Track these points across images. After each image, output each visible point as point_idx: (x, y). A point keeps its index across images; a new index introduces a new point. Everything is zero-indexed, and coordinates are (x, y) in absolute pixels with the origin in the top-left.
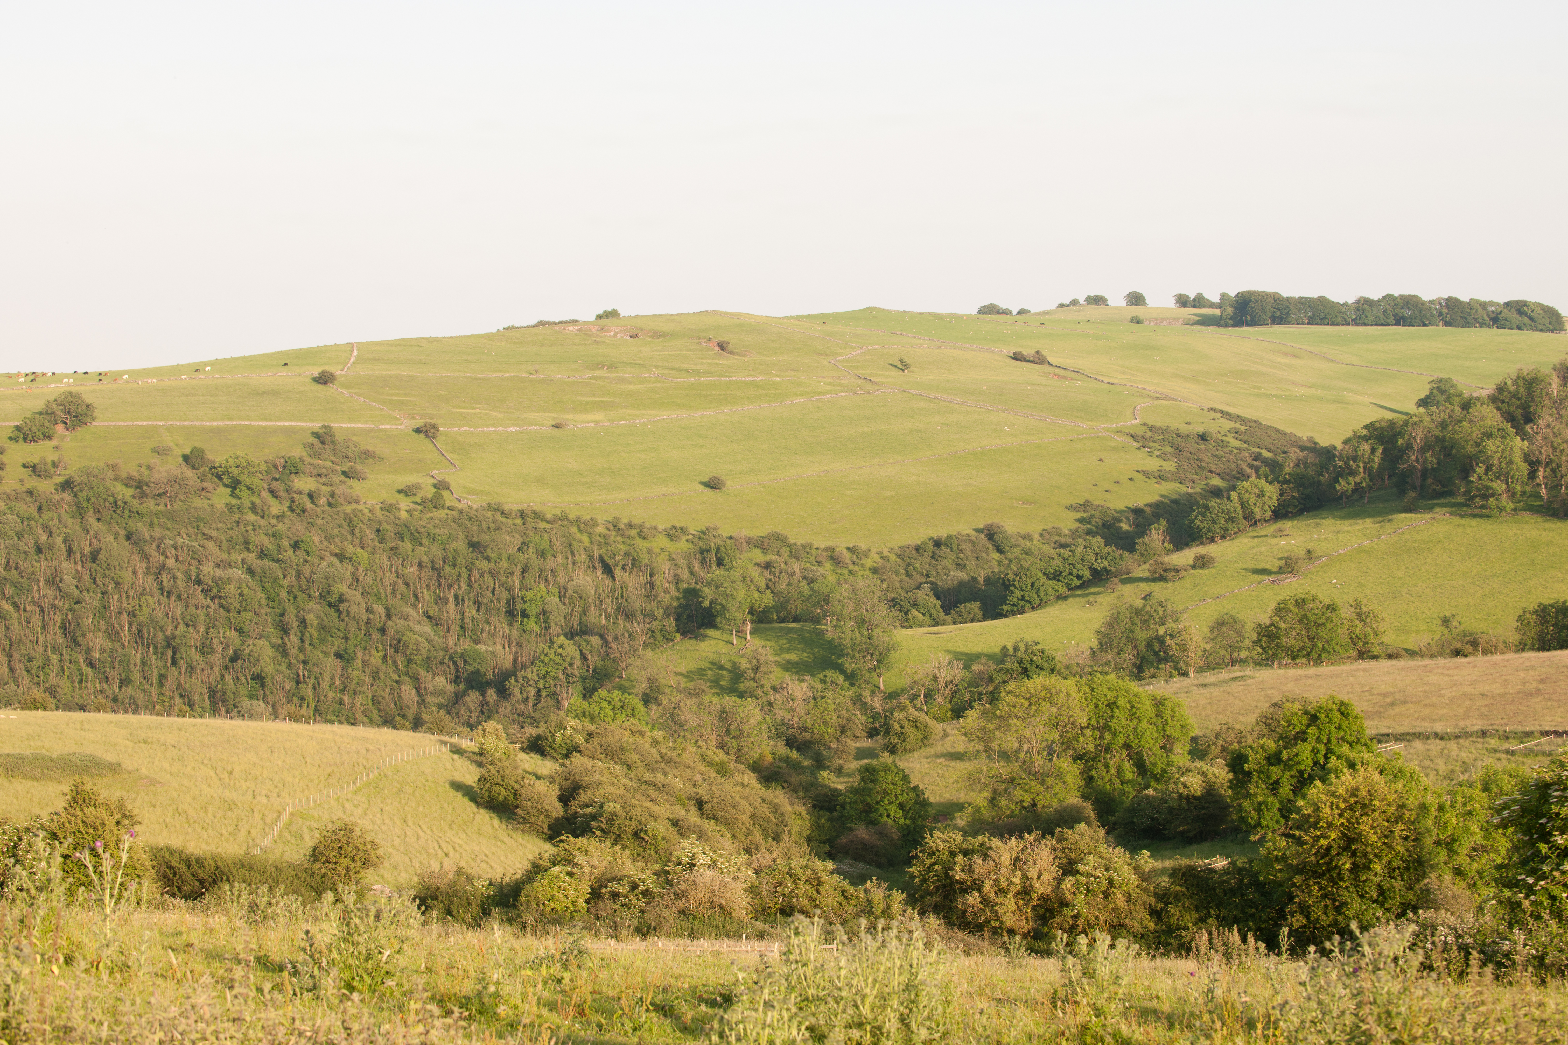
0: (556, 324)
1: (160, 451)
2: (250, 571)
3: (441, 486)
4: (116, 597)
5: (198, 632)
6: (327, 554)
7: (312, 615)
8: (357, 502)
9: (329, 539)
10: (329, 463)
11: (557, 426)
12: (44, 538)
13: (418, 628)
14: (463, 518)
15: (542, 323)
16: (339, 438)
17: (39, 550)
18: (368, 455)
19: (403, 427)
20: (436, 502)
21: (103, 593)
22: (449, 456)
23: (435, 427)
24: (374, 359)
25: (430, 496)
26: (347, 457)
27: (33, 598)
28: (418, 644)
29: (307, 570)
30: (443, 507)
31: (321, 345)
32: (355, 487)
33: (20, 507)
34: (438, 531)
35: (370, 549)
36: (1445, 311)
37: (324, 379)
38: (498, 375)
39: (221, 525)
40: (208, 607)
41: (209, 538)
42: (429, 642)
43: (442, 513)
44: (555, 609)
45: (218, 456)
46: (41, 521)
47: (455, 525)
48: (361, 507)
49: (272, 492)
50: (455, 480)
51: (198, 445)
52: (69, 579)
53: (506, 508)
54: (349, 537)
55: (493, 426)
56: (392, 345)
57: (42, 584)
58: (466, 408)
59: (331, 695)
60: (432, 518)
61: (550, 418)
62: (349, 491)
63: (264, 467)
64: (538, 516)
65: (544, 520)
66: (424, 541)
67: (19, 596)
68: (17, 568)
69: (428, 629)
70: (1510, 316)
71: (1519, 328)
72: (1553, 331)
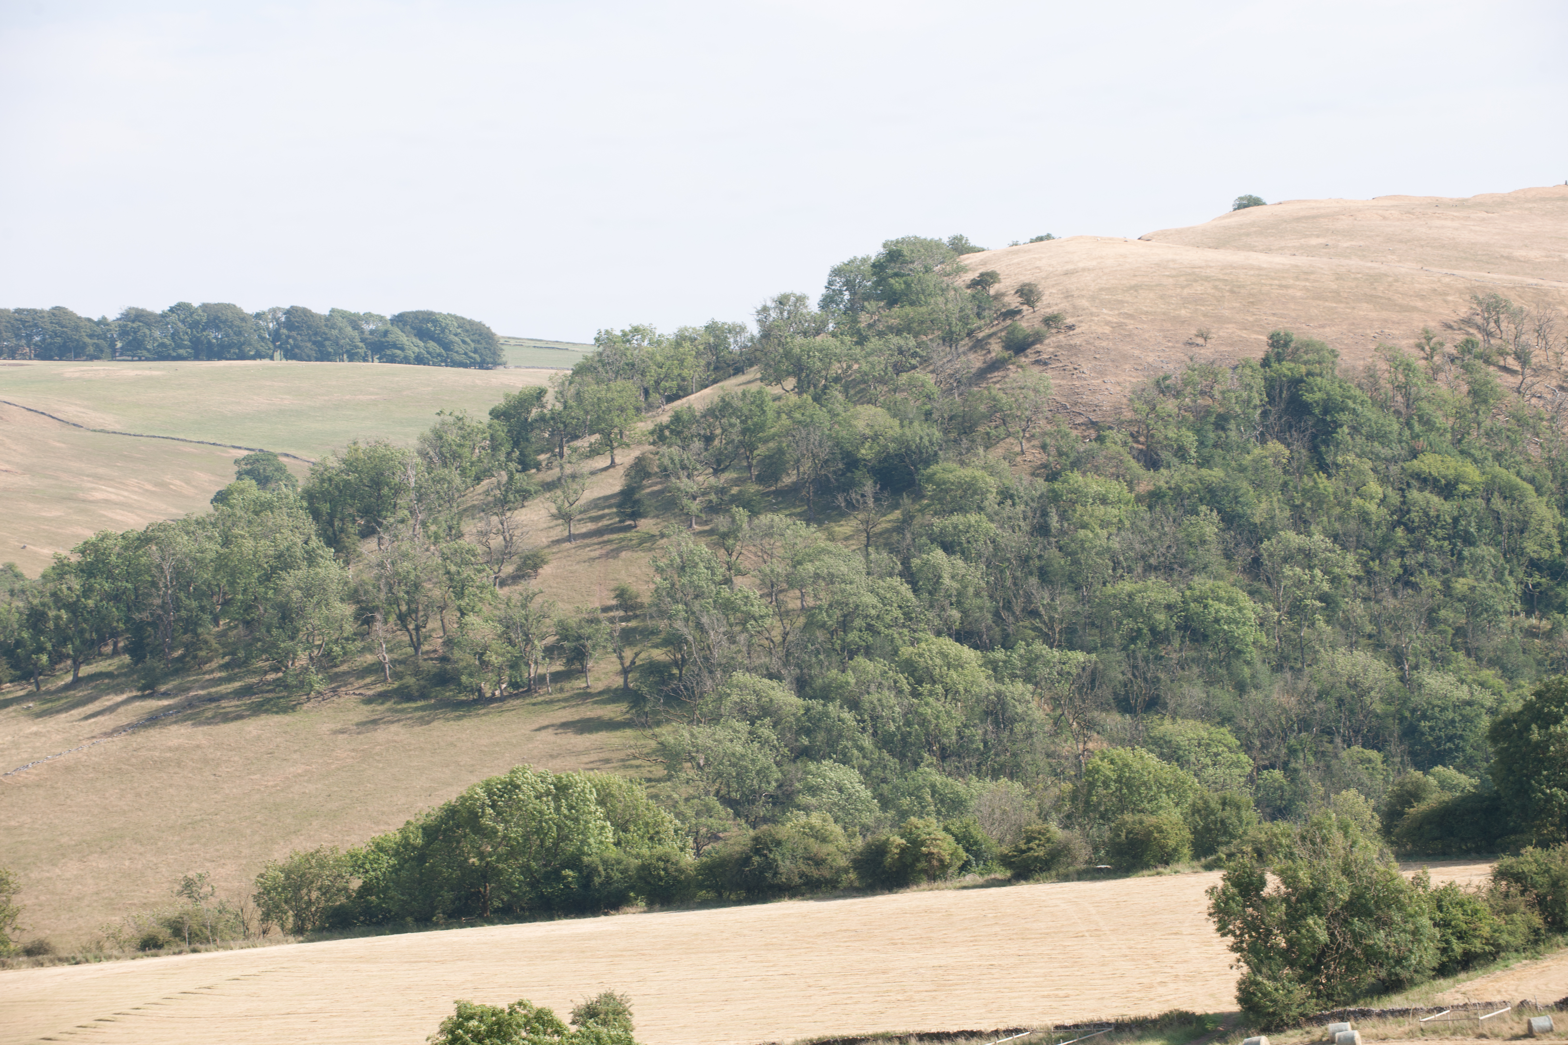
36: (284, 331)
70: (403, 339)
71: (419, 360)
72: (482, 365)
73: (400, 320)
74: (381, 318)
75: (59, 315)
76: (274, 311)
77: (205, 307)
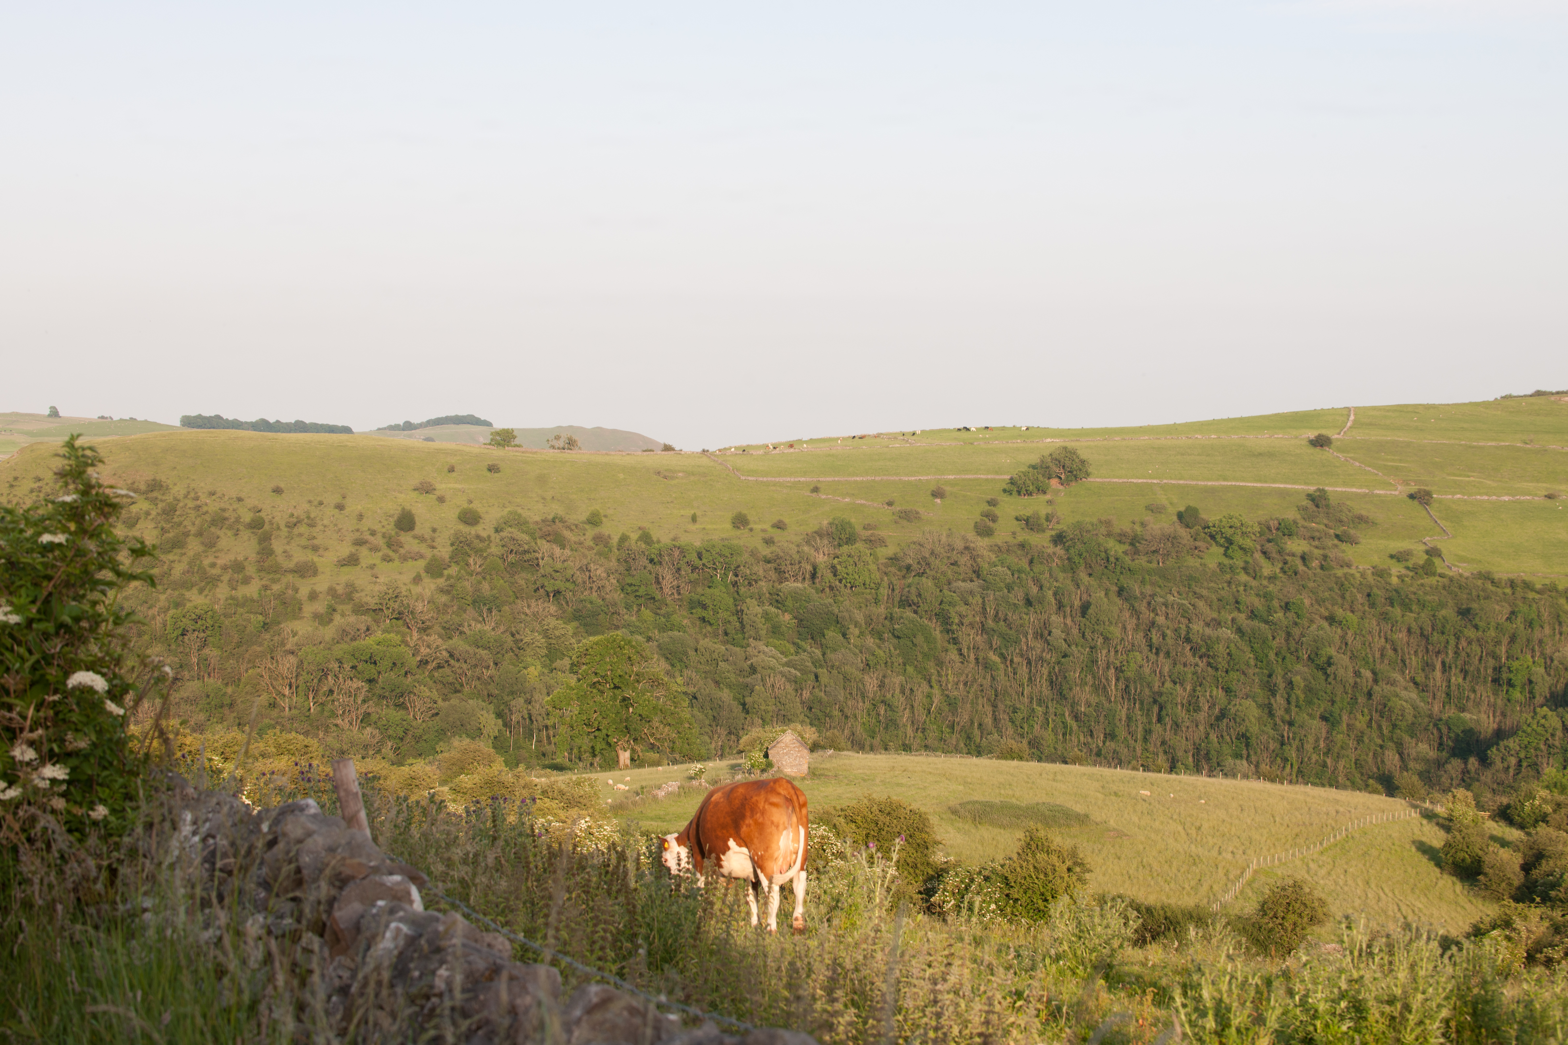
0: (1552, 394)
1: (1154, 509)
2: (1240, 631)
3: (1433, 552)
4: (1104, 652)
5: (1185, 690)
6: (1317, 617)
7: (1298, 677)
8: (1349, 566)
9: (1320, 602)
10: (1322, 527)
11: (1549, 497)
12: (1034, 590)
13: (1404, 694)
14: (1453, 585)
15: (1539, 394)
16: (1333, 501)
17: (1029, 602)
18: (1361, 519)
19: (1397, 493)
20: (1427, 569)
21: (1091, 648)
22: (1442, 523)
23: (1428, 494)
24: (1371, 424)
25: (1421, 562)
26: (1341, 521)
27: (1021, 650)
28: (1403, 710)
29: (1296, 632)
30: (1434, 574)
31: (1318, 408)
32: (1348, 551)
33: (1011, 559)
34: (1428, 598)
35: (1360, 614)
37: (1320, 442)
38: (1493, 443)
39: (1212, 584)
40: (1197, 665)
41: (1200, 597)
42: (1415, 708)
43: (1433, 580)
44: (1540, 680)
45: (1212, 515)
46: (1032, 574)
47: (1444, 592)
48: (1353, 571)
49: (1264, 553)
50: (1447, 547)
51: (1192, 504)
52: (1057, 632)
53: (1496, 577)
54: (1340, 601)
55: (1486, 494)
56: (1388, 411)
57: (1030, 637)
58: (1460, 476)
59: (1314, 757)
60: (1422, 585)
61: (1543, 488)
62: (1341, 555)
63: (1257, 529)
64: (1528, 586)
65: (1533, 590)
66: (1414, 607)
67: (1007, 648)
68: (1005, 620)
69: (1414, 695)
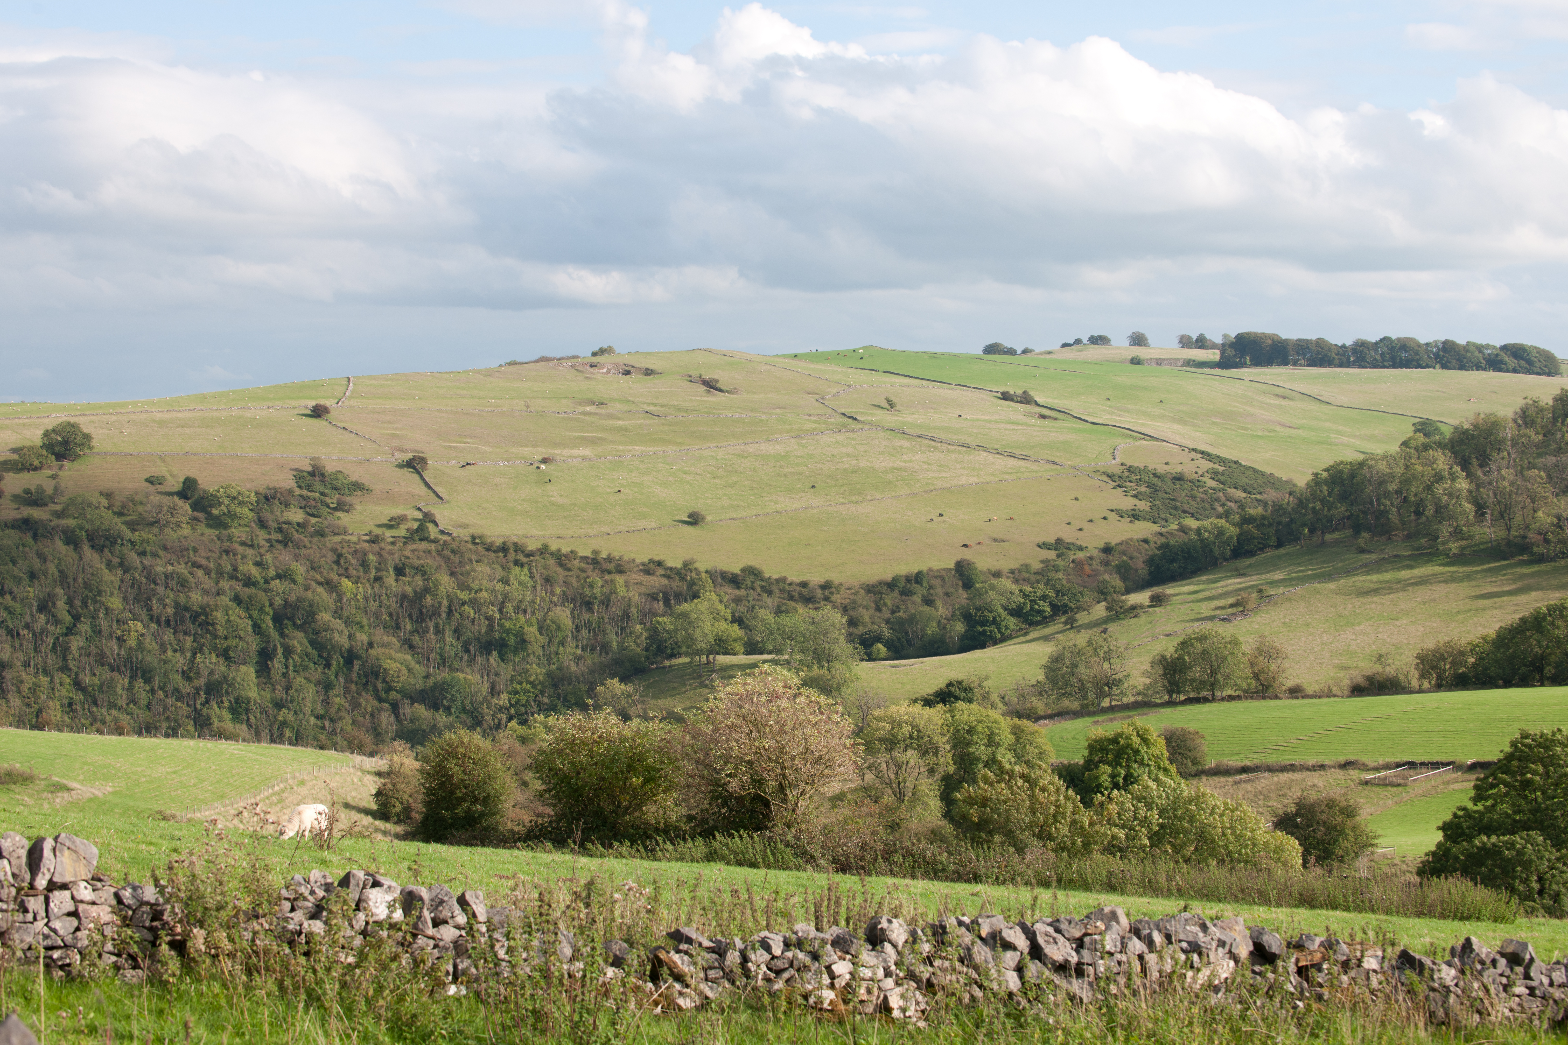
0: (555, 359)
1: (154, 481)
2: (237, 599)
3: (428, 517)
5: (185, 657)
6: (313, 584)
7: (296, 643)
8: (344, 533)
9: (315, 568)
10: (317, 495)
11: (544, 461)
13: (399, 656)
14: (447, 550)
15: (543, 359)
16: (329, 470)
18: (357, 486)
19: (393, 460)
20: (420, 535)
22: (436, 488)
23: (423, 461)
24: (369, 393)
25: (415, 528)
26: (337, 489)
28: (398, 672)
29: (292, 598)
30: (427, 539)
32: (343, 519)
33: (16, 533)
34: (422, 562)
35: (355, 579)
36: (1441, 353)
37: (318, 412)
38: (489, 410)
39: (210, 554)
40: (196, 633)
41: (199, 566)
42: (410, 670)
44: (533, 638)
45: (210, 485)
46: (36, 547)
47: (438, 557)
48: (348, 537)
49: (261, 522)
50: (441, 512)
51: (191, 475)
53: (489, 540)
54: (335, 567)
55: (481, 460)
56: (387, 379)
58: (456, 442)
59: (312, 720)
60: (416, 550)
61: (538, 452)
62: (336, 522)
63: (253, 498)
64: (519, 548)
65: (525, 552)
66: (408, 572)
68: (11, 593)
69: (408, 657)
70: (1506, 358)
71: (1515, 371)
72: (1549, 374)
73: (1505, 348)
74: (1494, 347)
75: (1320, 343)
76: (1436, 342)
77: (1399, 339)
